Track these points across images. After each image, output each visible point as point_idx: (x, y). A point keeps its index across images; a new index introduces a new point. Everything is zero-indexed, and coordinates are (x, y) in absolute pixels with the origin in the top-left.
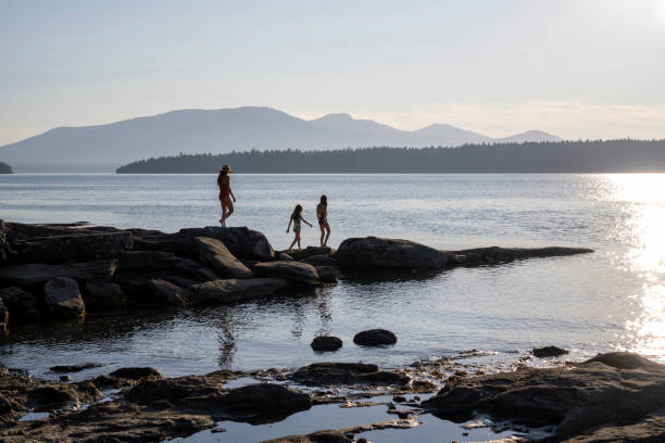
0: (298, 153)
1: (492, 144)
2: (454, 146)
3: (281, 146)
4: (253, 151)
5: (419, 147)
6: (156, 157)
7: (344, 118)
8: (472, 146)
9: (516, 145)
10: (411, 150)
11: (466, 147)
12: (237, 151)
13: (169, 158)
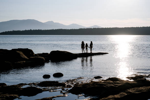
0: (41, 30)
2: (77, 29)
4: (30, 30)
5: (70, 29)
6: (7, 31)
7: (52, 22)
8: (81, 29)
10: (67, 30)
12: (26, 30)
13: (10, 31)
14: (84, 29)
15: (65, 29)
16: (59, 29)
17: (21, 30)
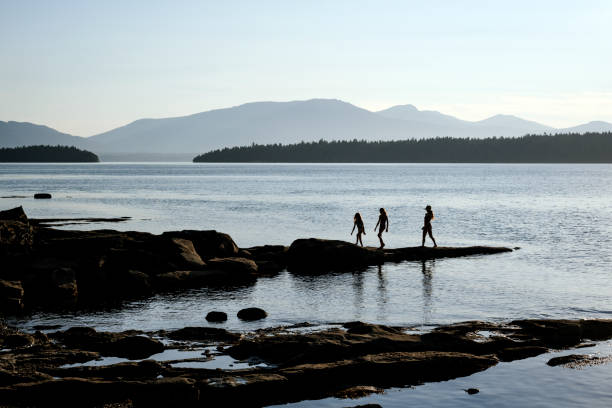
0: (363, 143)
1: (553, 134)
2: (516, 137)
3: (348, 136)
4: (321, 141)
5: (482, 138)
6: (230, 147)
7: (410, 109)
8: (534, 136)
9: (578, 135)
10: (474, 141)
11: (528, 138)
12: (306, 142)
13: (242, 148)
14: (546, 136)
15: (465, 137)
16: (438, 140)
17: (285, 143)
